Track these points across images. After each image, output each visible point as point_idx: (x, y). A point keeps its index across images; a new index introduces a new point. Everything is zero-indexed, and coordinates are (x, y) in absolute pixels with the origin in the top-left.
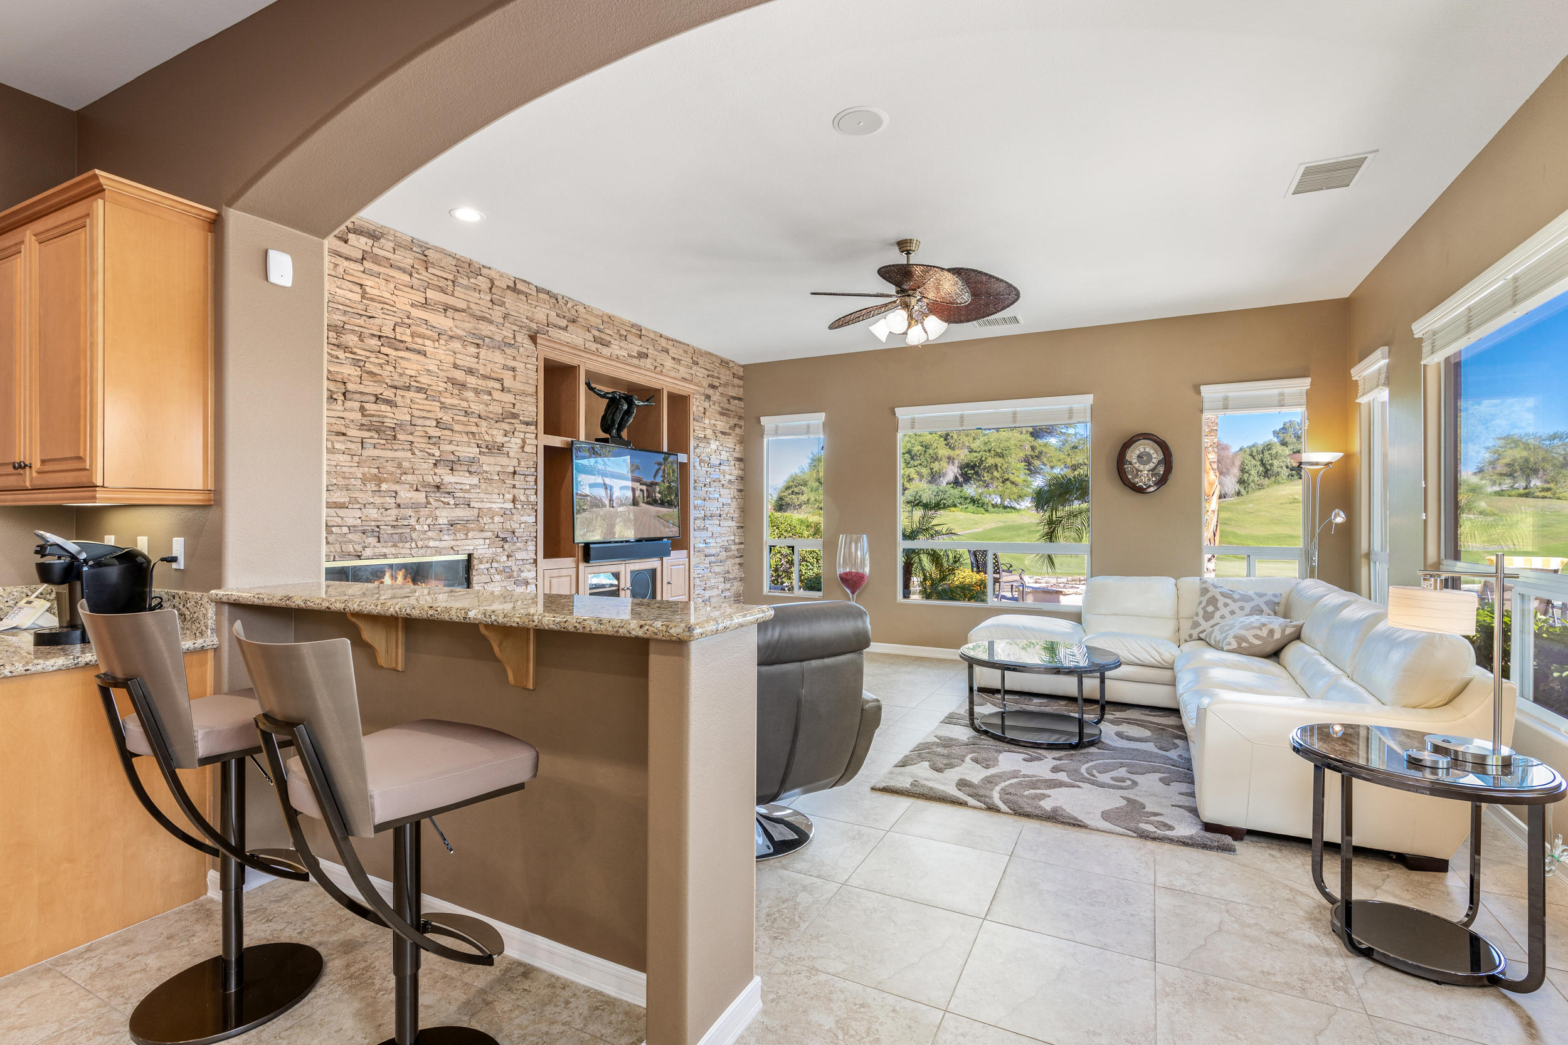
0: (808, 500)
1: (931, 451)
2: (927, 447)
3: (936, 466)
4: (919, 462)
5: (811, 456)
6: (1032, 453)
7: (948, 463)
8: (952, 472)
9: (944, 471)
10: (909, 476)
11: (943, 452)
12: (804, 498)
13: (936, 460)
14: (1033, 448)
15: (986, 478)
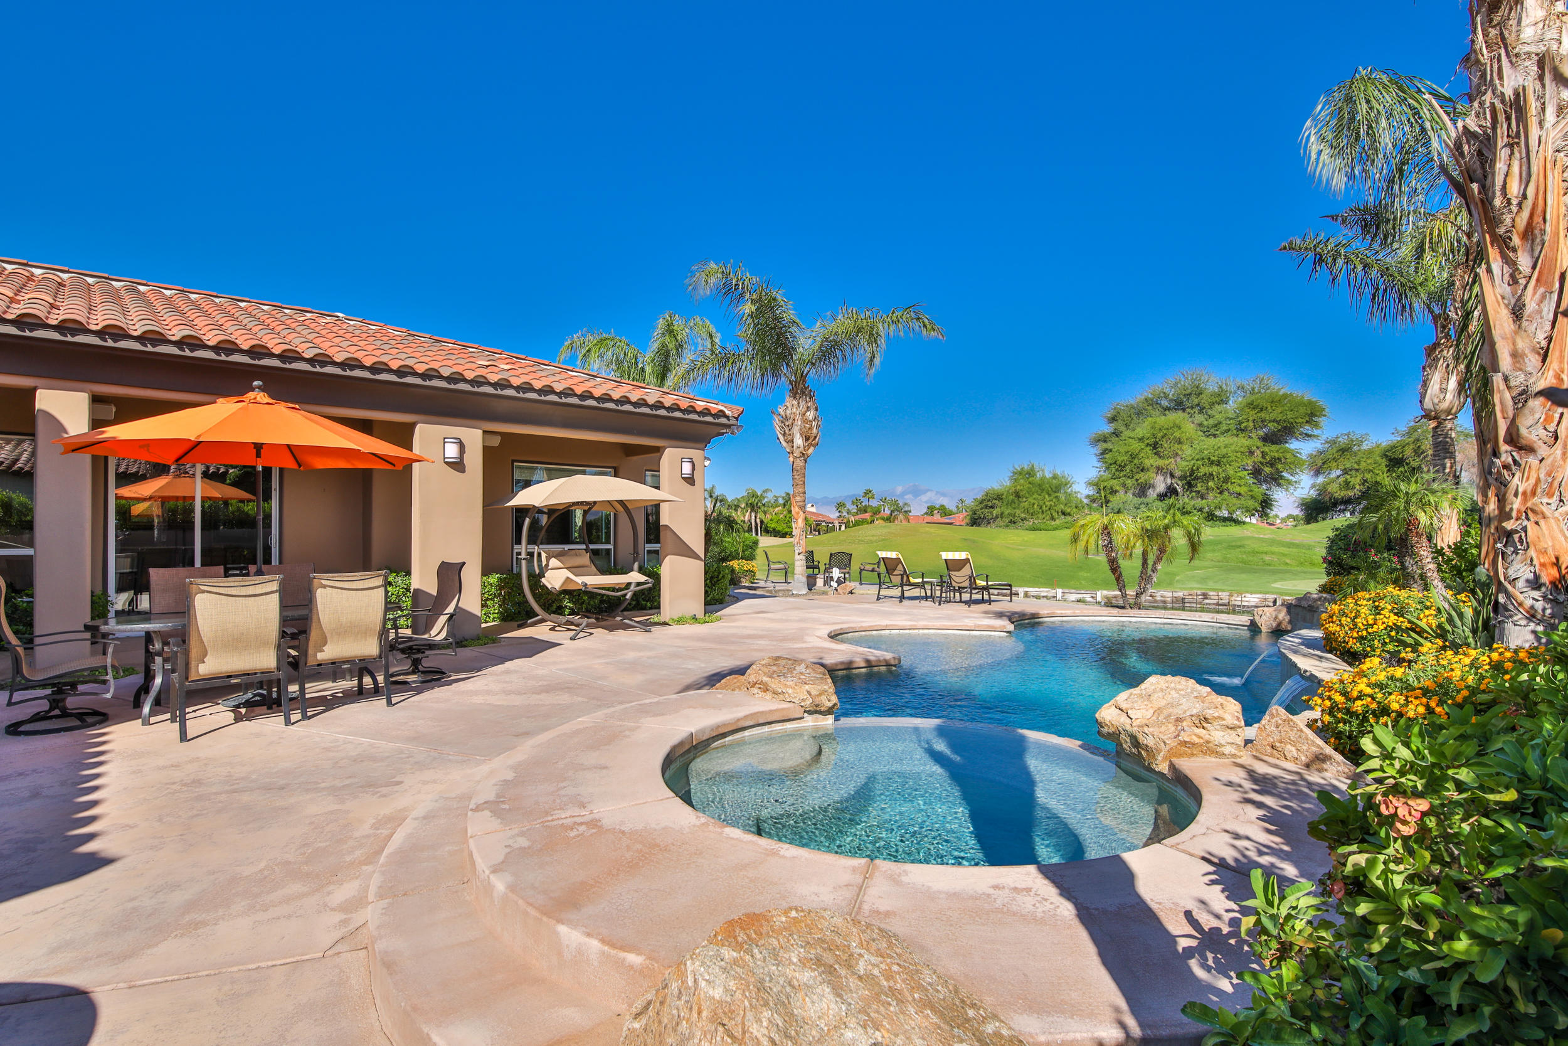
0: (1002, 514)
1: (1136, 461)
2: (1133, 456)
3: (1142, 477)
4: (1124, 473)
5: (1011, 469)
6: (1263, 460)
7: (1157, 473)
8: (1161, 484)
9: (1152, 482)
10: (1112, 488)
11: (1151, 461)
12: (995, 512)
13: (1142, 470)
14: (1264, 454)
15: (1199, 488)
